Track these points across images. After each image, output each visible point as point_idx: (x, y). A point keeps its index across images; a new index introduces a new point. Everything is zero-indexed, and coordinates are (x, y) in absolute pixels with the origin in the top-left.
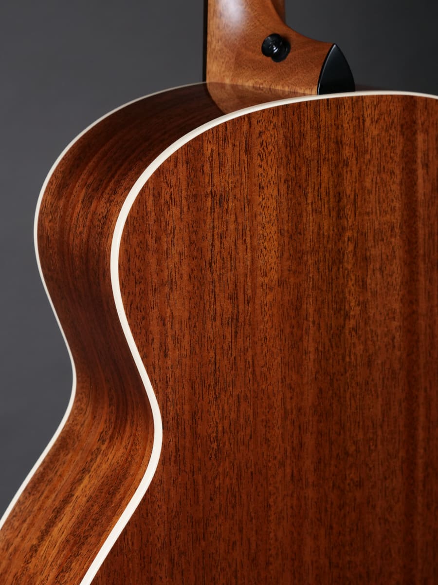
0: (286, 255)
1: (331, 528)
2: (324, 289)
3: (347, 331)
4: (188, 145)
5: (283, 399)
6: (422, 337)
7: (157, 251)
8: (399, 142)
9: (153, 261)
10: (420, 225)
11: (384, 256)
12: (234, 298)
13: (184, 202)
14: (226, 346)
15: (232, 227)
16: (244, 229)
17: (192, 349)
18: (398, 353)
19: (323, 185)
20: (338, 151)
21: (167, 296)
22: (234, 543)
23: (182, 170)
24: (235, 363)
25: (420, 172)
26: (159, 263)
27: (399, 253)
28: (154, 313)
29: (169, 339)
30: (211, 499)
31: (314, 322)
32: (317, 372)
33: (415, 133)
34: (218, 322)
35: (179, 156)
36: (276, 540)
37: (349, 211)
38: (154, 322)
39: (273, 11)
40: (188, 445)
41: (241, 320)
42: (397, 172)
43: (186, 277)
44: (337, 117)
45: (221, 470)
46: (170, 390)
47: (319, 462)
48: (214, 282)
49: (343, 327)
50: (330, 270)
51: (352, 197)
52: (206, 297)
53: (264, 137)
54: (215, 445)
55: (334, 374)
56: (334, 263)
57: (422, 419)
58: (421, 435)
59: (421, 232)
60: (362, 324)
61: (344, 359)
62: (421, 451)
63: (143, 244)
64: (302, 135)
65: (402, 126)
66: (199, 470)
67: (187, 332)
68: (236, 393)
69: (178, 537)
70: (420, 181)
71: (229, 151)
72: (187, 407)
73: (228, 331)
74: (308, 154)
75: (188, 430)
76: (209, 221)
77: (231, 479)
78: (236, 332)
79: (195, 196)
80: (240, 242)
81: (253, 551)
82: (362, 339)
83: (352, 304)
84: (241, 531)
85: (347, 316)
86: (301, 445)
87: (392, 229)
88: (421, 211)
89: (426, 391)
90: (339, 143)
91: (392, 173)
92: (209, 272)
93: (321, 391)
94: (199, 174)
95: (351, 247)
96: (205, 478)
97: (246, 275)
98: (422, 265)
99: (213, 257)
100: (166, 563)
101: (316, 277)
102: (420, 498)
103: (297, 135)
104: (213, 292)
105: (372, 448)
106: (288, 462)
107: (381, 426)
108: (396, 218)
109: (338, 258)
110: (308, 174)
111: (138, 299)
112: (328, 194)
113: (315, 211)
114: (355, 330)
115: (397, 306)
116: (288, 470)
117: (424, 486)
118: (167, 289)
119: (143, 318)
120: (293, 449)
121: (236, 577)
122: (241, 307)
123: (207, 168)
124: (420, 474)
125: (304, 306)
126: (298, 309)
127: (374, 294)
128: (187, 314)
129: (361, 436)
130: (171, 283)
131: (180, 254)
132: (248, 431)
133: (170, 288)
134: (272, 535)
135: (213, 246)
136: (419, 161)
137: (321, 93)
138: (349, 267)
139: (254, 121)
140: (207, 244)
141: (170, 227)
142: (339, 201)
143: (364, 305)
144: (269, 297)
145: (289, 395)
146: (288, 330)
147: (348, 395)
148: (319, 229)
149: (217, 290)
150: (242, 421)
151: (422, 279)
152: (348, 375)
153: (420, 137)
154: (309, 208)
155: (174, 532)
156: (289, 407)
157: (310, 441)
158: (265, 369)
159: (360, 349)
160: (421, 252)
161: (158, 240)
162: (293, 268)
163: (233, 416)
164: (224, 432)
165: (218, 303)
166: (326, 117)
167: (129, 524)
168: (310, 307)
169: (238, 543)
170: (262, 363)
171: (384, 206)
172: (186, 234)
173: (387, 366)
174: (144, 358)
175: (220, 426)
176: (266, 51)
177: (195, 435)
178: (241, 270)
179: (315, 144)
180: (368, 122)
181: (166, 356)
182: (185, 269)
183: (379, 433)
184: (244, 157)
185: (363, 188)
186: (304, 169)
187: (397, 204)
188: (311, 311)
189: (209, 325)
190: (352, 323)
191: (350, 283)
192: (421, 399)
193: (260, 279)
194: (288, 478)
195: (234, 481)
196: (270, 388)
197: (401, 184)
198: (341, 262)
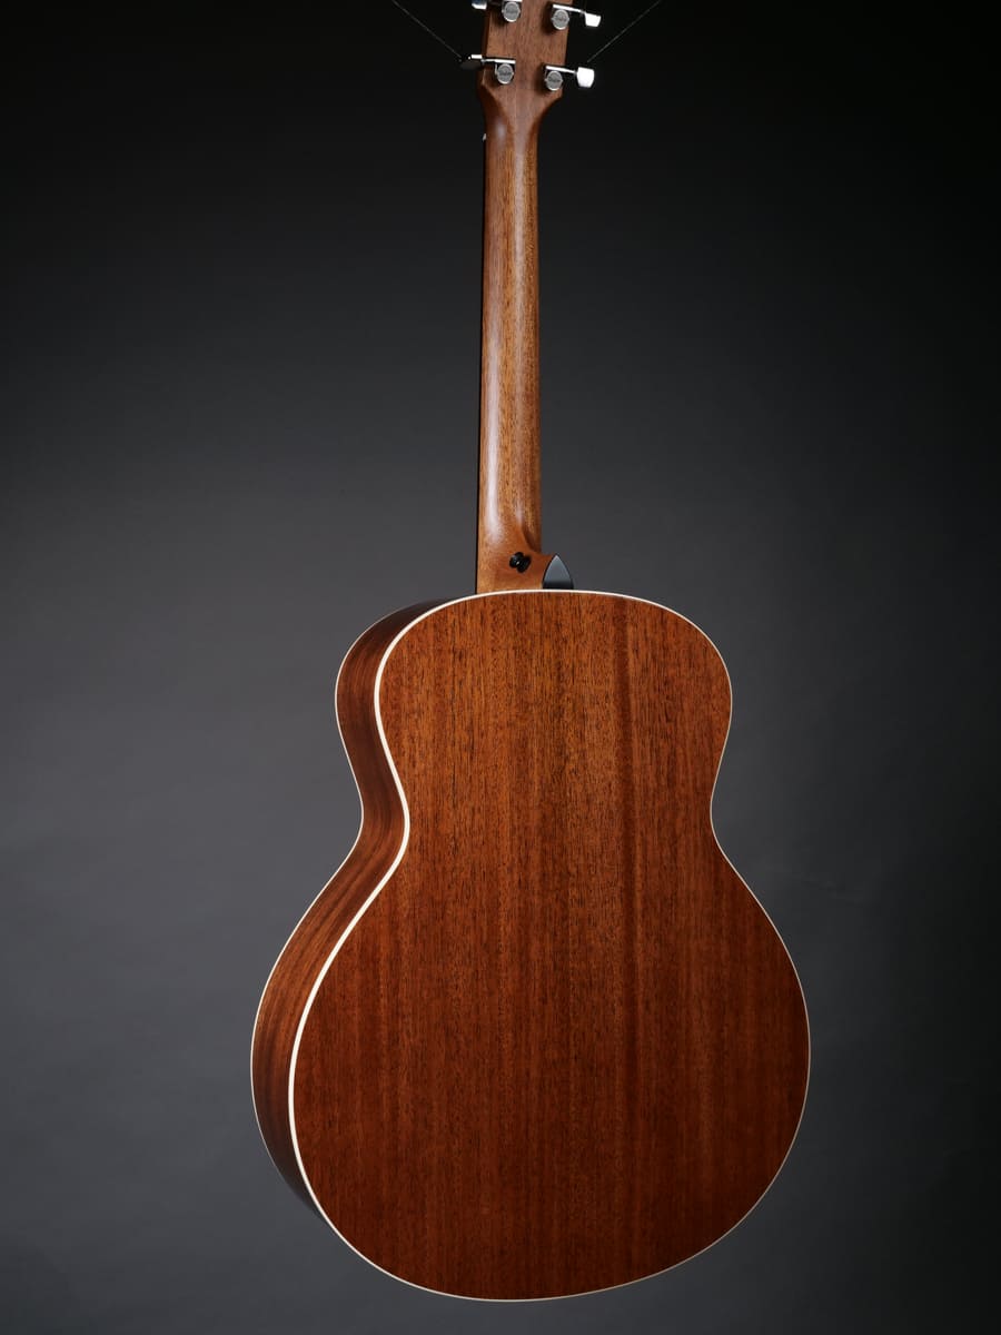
0: (514, 704)
1: (555, 935)
2: (547, 734)
3: (567, 773)
4: (436, 613)
5: (511, 817)
6: (637, 788)
7: (409, 687)
8: (612, 629)
9: (406, 694)
10: (632, 696)
11: (600, 718)
12: (470, 730)
13: (432, 654)
14: (463, 766)
15: (469, 676)
16: (479, 681)
17: (435, 764)
18: (615, 799)
19: (546, 655)
20: (558, 631)
21: (416, 721)
22: (469, 928)
23: (431, 632)
24: (471, 781)
25: (631, 656)
26: (410, 695)
27: (613, 717)
28: (405, 733)
29: (417, 753)
30: (449, 887)
31: (538, 759)
32: (541, 801)
33: (625, 625)
34: (457, 747)
35: (429, 621)
36: (506, 934)
37: (568, 676)
38: (405, 739)
39: (523, 538)
40: (430, 839)
41: (476, 748)
42: (611, 653)
43: (431, 708)
44: (557, 606)
45: (458, 865)
46: (416, 793)
47: (544, 875)
48: (454, 716)
49: (564, 768)
50: (552, 721)
51: (571, 666)
52: (448, 726)
53: (496, 614)
54: (453, 843)
55: (556, 805)
56: (555, 715)
57: (639, 857)
58: (638, 871)
59: (633, 702)
60: (581, 768)
61: (565, 793)
62: (639, 885)
63: (399, 680)
64: (527, 615)
65: (614, 619)
66: (440, 860)
67: (431, 750)
68: (471, 804)
69: (420, 912)
70: (631, 662)
71: (468, 622)
72: (430, 809)
73: (466, 756)
74: (532, 630)
75: (431, 829)
76: (451, 669)
77: (466, 873)
78: (471, 758)
79: (440, 651)
80: (475, 689)
81: (485, 938)
82: (582, 779)
83: (572, 750)
84: (474, 918)
85: (567, 759)
86: (528, 857)
87: (607, 697)
88: (633, 686)
89: (642, 834)
90: (559, 626)
91: (606, 652)
92: (450, 708)
93: (544, 816)
94: (444, 636)
95: (570, 705)
96: (444, 868)
97: (480, 715)
98: (634, 730)
99: (453, 697)
100: (410, 930)
101: (540, 723)
102: (639, 926)
103: (523, 615)
104: (453, 723)
105: (593, 873)
106: (515, 870)
107: (601, 856)
108: (611, 687)
109: (559, 713)
110: (533, 645)
111: (393, 720)
112: (550, 662)
113: (539, 673)
114: (575, 771)
115: (613, 758)
116: (516, 877)
117: (643, 916)
118: (416, 716)
119: (397, 735)
120: (520, 860)
121: (469, 956)
122: (476, 738)
123: (449, 632)
124: (639, 906)
125: (529, 746)
126: (524, 747)
127: (592, 746)
128: (431, 738)
129: (582, 861)
130: (420, 713)
131: (428, 692)
132: (481, 838)
133: (419, 715)
134: (502, 929)
135: (454, 689)
136: (629, 646)
137: (544, 588)
138: (569, 720)
139: (488, 602)
140: (448, 687)
141: (420, 672)
142: (559, 669)
143: (583, 754)
144: (500, 734)
145: (516, 815)
146: (515, 762)
147: (569, 824)
148: (542, 687)
149: (457, 723)
150: (476, 828)
151: (635, 740)
152: (569, 807)
153: (630, 630)
154: (534, 671)
155: (417, 907)
156: (516, 824)
157: (535, 856)
158: (496, 790)
159: (579, 788)
160: (634, 718)
161: (410, 678)
162: (520, 714)
163: (468, 822)
164: (460, 833)
165: (456, 734)
166: (547, 605)
167: (380, 893)
168: (534, 747)
169: (472, 930)
170: (492, 784)
171: (600, 678)
172: (432, 678)
173: (605, 806)
174: (397, 764)
175: (457, 829)
176: (512, 564)
177: (436, 833)
178: (476, 711)
179: (538, 624)
180: (584, 612)
181: (414, 766)
182: (431, 703)
183: (599, 861)
184: (479, 626)
185: (580, 661)
186: (529, 642)
187: (611, 678)
188: (535, 750)
189: (449, 748)
190: (571, 766)
191: (569, 734)
192: (638, 839)
193: (492, 720)
194: (516, 882)
195: (469, 876)
196: (500, 807)
197: (614, 662)
198: (561, 716)
